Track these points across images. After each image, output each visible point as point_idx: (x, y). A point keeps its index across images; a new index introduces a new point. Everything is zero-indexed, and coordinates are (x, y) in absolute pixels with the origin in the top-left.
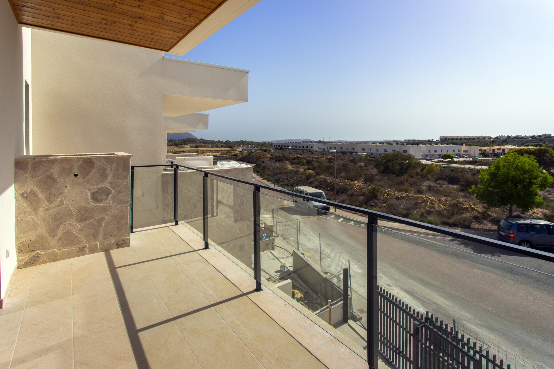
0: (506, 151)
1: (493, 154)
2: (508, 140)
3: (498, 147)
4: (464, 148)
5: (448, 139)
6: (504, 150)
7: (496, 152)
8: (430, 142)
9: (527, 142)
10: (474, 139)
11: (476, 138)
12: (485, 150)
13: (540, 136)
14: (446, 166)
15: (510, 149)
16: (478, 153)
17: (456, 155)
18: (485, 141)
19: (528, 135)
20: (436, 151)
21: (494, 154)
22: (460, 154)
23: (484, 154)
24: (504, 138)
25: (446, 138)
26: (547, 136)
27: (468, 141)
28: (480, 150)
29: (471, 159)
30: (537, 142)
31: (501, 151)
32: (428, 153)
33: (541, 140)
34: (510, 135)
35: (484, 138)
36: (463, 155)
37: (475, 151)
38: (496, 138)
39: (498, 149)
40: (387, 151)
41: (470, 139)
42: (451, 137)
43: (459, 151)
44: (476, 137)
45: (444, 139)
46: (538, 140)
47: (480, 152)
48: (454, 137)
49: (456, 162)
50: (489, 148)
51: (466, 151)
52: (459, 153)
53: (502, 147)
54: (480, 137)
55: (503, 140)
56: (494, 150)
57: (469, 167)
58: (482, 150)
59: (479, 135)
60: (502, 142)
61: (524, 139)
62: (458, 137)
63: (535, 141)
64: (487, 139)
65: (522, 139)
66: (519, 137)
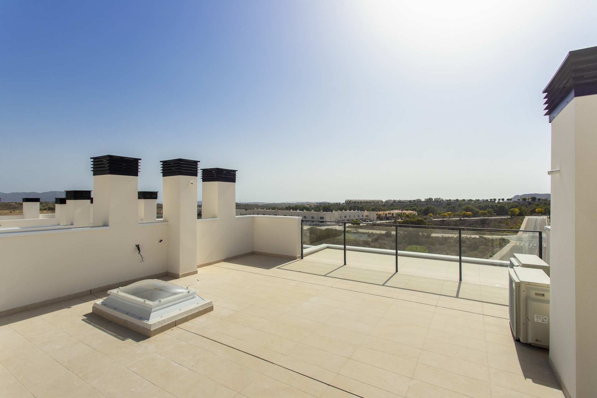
0: (394, 215)
1: (385, 218)
2: (394, 204)
3: (389, 212)
4: (366, 213)
5: (351, 202)
6: (393, 214)
7: (388, 215)
8: (337, 205)
9: (406, 206)
10: (370, 203)
11: (372, 202)
12: (380, 214)
13: (414, 201)
14: (355, 231)
15: (397, 214)
16: (375, 217)
17: (361, 219)
18: (379, 205)
19: (407, 199)
20: (345, 217)
21: (387, 217)
22: (363, 219)
23: (380, 218)
24: (392, 202)
25: (350, 202)
26: (419, 201)
27: (366, 204)
28: (377, 214)
29: (371, 223)
30: (413, 207)
31: (391, 215)
32: (339, 219)
33: (415, 204)
34: (395, 200)
35: (378, 202)
36: (365, 219)
37: (373, 215)
38: (386, 202)
39: (390, 214)
40: (306, 217)
41: (368, 202)
42: (354, 201)
43: (362, 216)
44: (372, 200)
45: (349, 202)
46: (413, 204)
47: (377, 216)
48: (356, 201)
49: (362, 227)
50: (382, 212)
51: (367, 216)
52: (362, 217)
53: (392, 212)
54: (375, 200)
55: (391, 204)
56: (386, 214)
57: (372, 232)
58: (378, 214)
59: (374, 199)
60: (390, 205)
61: (404, 204)
62: (359, 201)
63: (412, 205)
64: (380, 203)
65: (403, 203)
66: (401, 201)
